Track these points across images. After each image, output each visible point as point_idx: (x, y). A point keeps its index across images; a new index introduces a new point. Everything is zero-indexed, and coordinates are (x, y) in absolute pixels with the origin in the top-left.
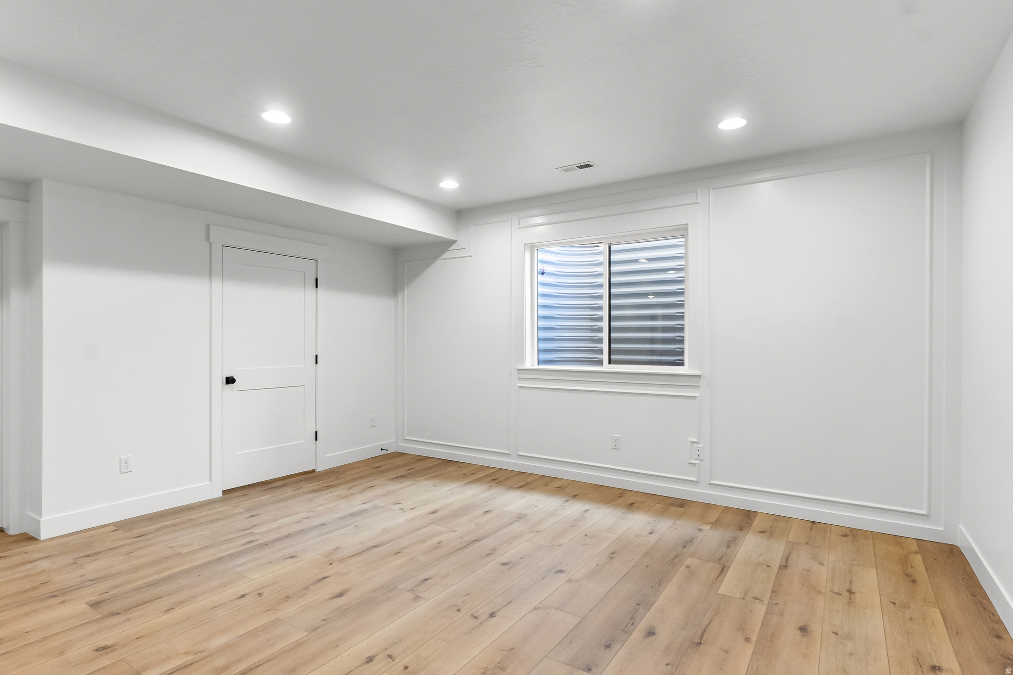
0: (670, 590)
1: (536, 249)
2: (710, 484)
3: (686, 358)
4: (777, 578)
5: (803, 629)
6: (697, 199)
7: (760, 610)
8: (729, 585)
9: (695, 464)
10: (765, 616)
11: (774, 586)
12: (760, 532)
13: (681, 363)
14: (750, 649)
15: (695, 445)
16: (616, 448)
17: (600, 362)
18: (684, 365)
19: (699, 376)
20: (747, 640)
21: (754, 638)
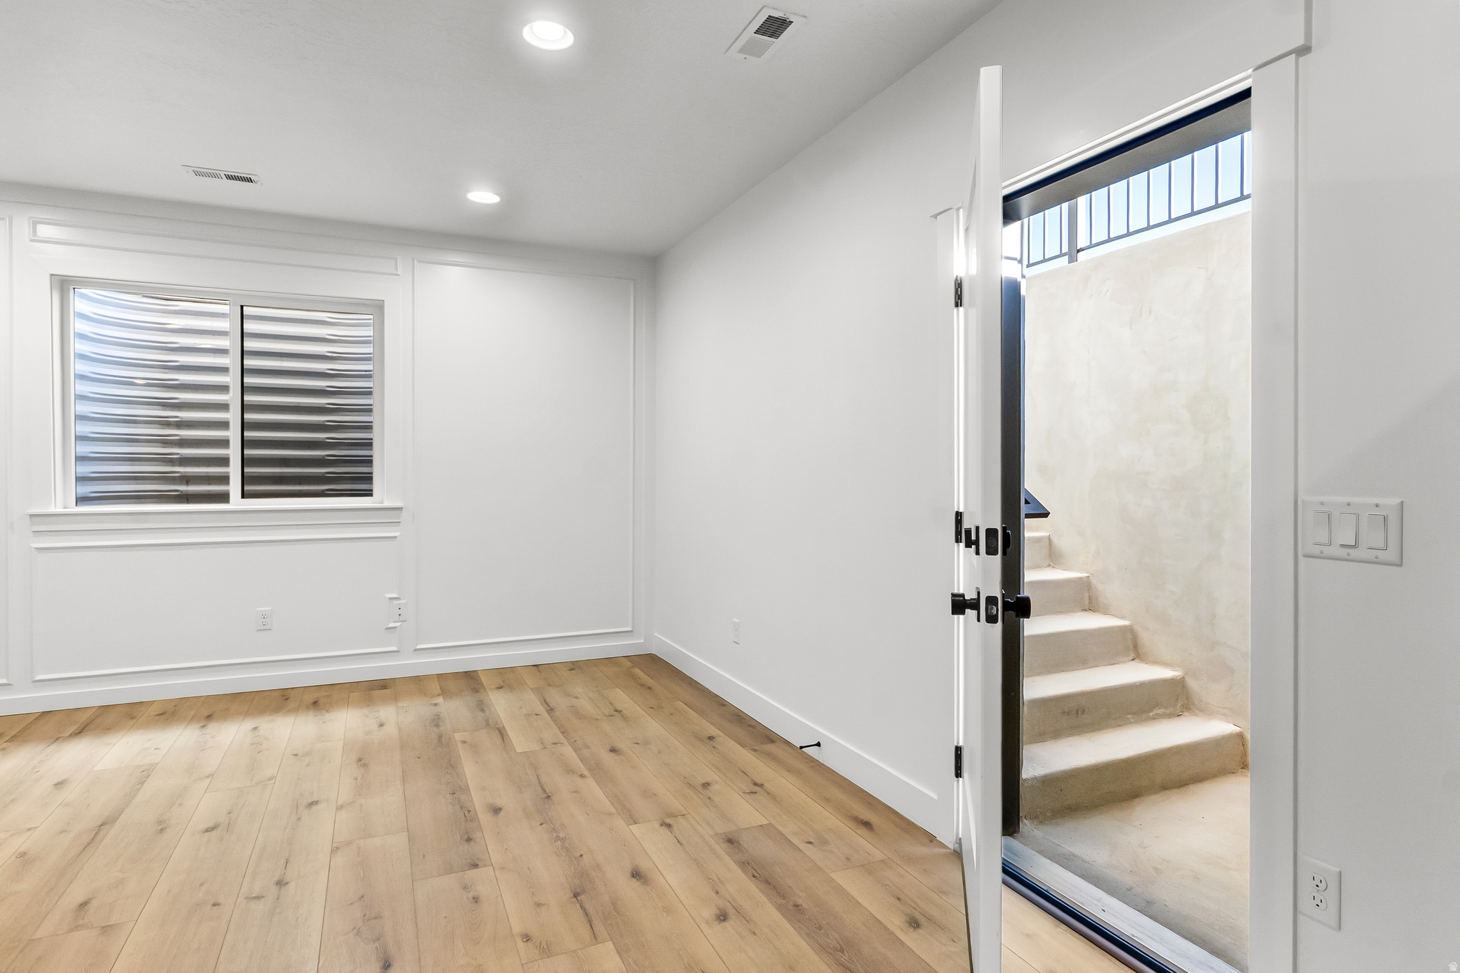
0: (469, 770)
1: (72, 287)
2: (416, 650)
3: (377, 486)
4: (555, 721)
5: (613, 750)
6: (396, 269)
7: (568, 750)
8: (520, 743)
9: (395, 628)
10: (577, 754)
11: (559, 729)
12: (498, 688)
13: (369, 493)
14: (591, 782)
15: (395, 602)
16: (265, 628)
17: (224, 497)
18: (371, 495)
19: (400, 509)
20: (582, 776)
21: (586, 772)
